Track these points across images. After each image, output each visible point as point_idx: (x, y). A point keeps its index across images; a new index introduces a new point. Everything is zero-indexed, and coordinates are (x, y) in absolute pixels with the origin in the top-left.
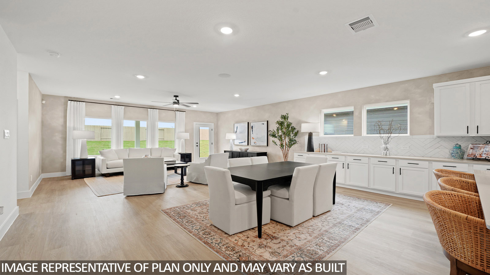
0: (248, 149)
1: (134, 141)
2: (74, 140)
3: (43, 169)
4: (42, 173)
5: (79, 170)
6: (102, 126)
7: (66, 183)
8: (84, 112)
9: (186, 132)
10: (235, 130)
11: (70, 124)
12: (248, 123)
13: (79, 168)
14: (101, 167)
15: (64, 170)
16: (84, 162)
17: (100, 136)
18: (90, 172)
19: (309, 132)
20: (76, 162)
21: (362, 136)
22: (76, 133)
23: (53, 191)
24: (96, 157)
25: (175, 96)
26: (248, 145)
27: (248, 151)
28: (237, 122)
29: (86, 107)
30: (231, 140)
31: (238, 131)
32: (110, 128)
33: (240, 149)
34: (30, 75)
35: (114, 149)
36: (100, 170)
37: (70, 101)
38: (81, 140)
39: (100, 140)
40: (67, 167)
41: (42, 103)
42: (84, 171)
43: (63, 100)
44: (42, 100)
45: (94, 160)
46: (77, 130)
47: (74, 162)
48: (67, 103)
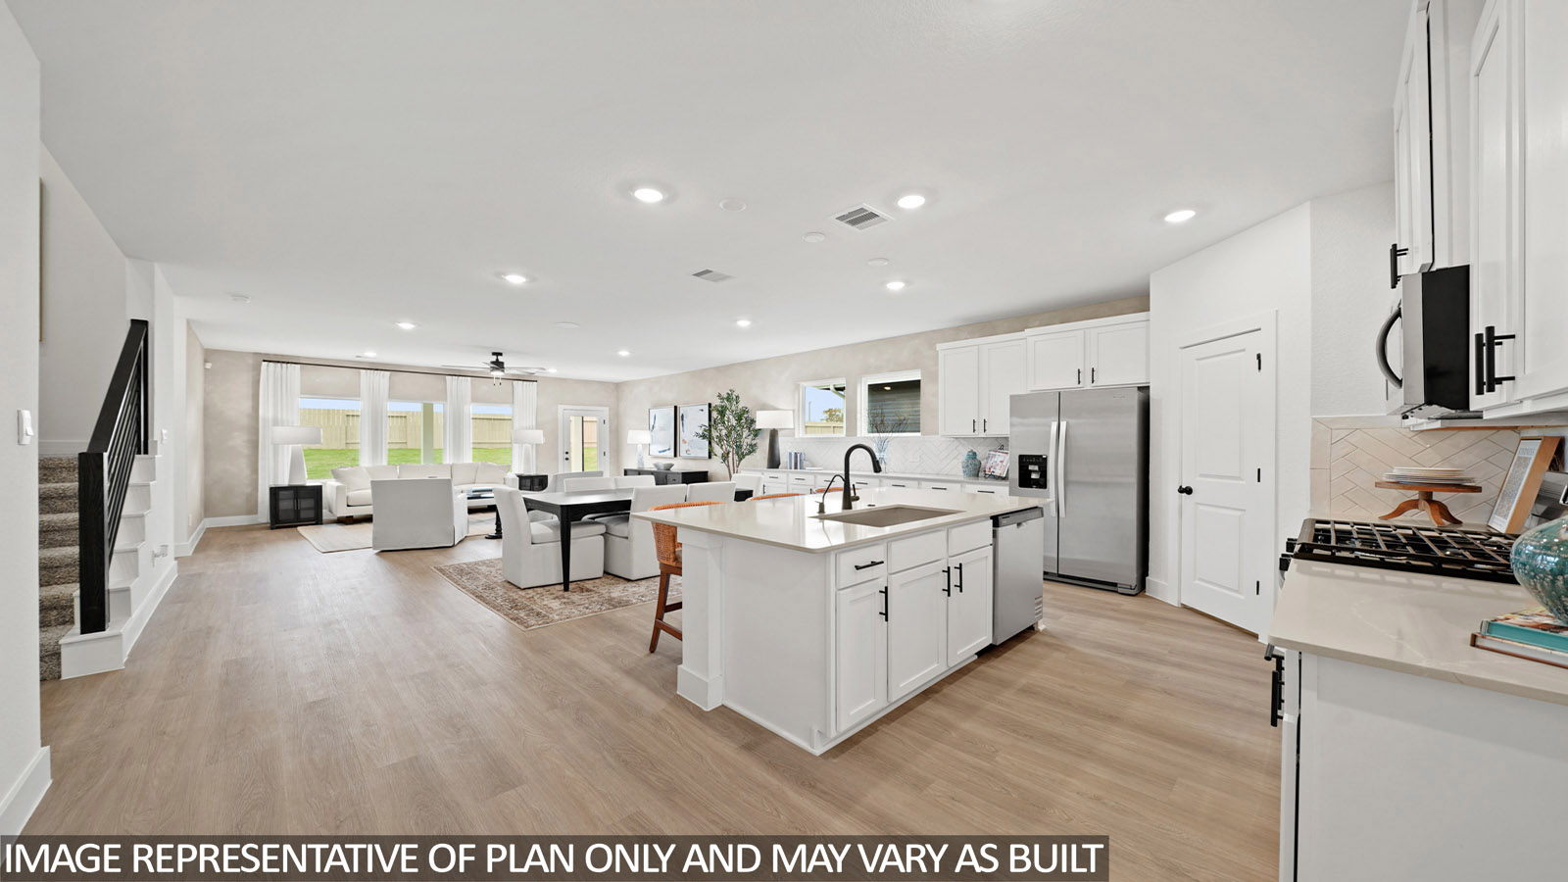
0: (672, 465)
1: (420, 450)
2: (276, 447)
3: (208, 508)
4: (206, 516)
5: (287, 511)
6: (348, 411)
7: (258, 534)
8: (297, 385)
9: (537, 428)
10: (652, 423)
11: (266, 411)
12: (676, 407)
13: (286, 504)
14: (334, 501)
15: (253, 510)
16: (298, 491)
17: (344, 436)
18: (311, 514)
19: (772, 428)
20: (281, 493)
21: (858, 435)
22: (280, 432)
23: (233, 547)
24: (325, 483)
25: (494, 354)
26: (675, 456)
27: (673, 469)
28: (656, 406)
29: (302, 375)
30: (640, 446)
31: (656, 425)
32: (358, 416)
33: (656, 466)
34: (189, 322)
35: (367, 465)
36: (334, 511)
37: (266, 363)
38: (291, 446)
39: (343, 447)
40: (259, 505)
41: (205, 369)
42: (297, 512)
43: (250, 361)
44: (206, 361)
45: (318, 490)
46: (282, 425)
47: (275, 492)
48: (260, 365)
